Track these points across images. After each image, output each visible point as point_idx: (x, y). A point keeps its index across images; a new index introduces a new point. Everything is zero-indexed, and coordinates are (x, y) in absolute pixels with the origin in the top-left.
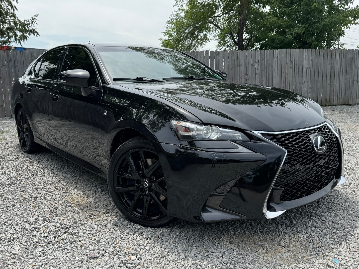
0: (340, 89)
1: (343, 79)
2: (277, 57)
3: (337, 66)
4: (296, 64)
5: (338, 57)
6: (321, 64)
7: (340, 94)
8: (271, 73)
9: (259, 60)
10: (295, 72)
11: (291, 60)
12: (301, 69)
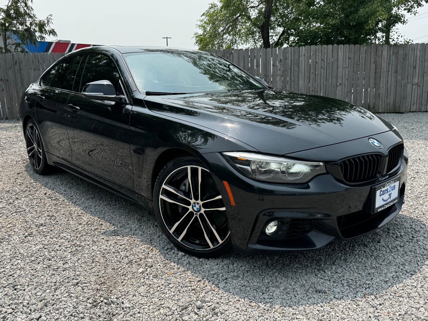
0: (387, 93)
1: (393, 81)
2: (305, 55)
3: (384, 65)
4: (329, 64)
5: (385, 53)
6: (362, 63)
8: (296, 74)
9: (281, 59)
10: (328, 73)
11: (322, 58)
12: (335, 69)
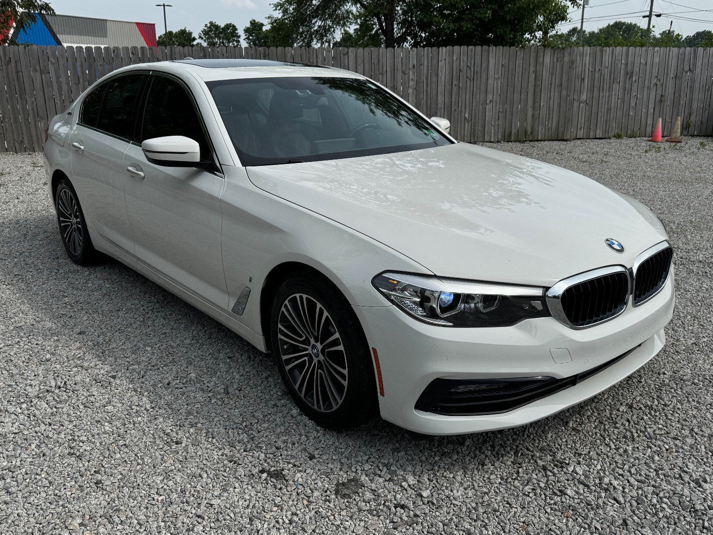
0: (549, 114)
1: (556, 97)
2: (445, 60)
3: (546, 75)
5: (547, 59)
6: (518, 72)
7: (550, 123)
8: (434, 87)
9: (414, 65)
10: (475, 85)
11: (468, 64)
12: (484, 80)
